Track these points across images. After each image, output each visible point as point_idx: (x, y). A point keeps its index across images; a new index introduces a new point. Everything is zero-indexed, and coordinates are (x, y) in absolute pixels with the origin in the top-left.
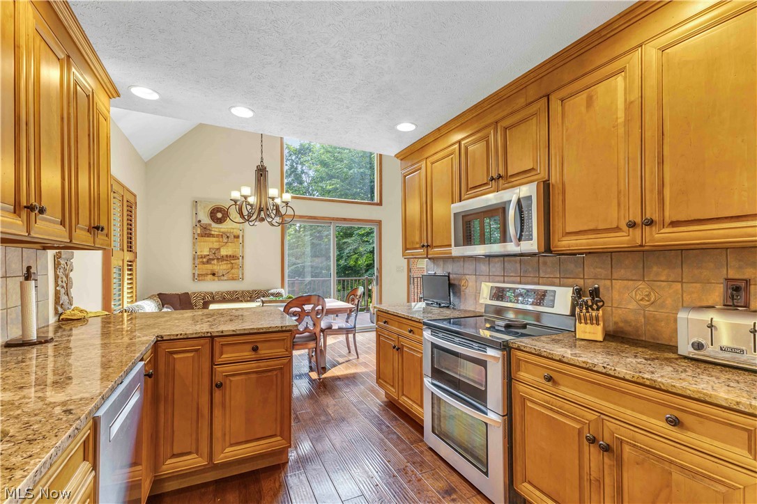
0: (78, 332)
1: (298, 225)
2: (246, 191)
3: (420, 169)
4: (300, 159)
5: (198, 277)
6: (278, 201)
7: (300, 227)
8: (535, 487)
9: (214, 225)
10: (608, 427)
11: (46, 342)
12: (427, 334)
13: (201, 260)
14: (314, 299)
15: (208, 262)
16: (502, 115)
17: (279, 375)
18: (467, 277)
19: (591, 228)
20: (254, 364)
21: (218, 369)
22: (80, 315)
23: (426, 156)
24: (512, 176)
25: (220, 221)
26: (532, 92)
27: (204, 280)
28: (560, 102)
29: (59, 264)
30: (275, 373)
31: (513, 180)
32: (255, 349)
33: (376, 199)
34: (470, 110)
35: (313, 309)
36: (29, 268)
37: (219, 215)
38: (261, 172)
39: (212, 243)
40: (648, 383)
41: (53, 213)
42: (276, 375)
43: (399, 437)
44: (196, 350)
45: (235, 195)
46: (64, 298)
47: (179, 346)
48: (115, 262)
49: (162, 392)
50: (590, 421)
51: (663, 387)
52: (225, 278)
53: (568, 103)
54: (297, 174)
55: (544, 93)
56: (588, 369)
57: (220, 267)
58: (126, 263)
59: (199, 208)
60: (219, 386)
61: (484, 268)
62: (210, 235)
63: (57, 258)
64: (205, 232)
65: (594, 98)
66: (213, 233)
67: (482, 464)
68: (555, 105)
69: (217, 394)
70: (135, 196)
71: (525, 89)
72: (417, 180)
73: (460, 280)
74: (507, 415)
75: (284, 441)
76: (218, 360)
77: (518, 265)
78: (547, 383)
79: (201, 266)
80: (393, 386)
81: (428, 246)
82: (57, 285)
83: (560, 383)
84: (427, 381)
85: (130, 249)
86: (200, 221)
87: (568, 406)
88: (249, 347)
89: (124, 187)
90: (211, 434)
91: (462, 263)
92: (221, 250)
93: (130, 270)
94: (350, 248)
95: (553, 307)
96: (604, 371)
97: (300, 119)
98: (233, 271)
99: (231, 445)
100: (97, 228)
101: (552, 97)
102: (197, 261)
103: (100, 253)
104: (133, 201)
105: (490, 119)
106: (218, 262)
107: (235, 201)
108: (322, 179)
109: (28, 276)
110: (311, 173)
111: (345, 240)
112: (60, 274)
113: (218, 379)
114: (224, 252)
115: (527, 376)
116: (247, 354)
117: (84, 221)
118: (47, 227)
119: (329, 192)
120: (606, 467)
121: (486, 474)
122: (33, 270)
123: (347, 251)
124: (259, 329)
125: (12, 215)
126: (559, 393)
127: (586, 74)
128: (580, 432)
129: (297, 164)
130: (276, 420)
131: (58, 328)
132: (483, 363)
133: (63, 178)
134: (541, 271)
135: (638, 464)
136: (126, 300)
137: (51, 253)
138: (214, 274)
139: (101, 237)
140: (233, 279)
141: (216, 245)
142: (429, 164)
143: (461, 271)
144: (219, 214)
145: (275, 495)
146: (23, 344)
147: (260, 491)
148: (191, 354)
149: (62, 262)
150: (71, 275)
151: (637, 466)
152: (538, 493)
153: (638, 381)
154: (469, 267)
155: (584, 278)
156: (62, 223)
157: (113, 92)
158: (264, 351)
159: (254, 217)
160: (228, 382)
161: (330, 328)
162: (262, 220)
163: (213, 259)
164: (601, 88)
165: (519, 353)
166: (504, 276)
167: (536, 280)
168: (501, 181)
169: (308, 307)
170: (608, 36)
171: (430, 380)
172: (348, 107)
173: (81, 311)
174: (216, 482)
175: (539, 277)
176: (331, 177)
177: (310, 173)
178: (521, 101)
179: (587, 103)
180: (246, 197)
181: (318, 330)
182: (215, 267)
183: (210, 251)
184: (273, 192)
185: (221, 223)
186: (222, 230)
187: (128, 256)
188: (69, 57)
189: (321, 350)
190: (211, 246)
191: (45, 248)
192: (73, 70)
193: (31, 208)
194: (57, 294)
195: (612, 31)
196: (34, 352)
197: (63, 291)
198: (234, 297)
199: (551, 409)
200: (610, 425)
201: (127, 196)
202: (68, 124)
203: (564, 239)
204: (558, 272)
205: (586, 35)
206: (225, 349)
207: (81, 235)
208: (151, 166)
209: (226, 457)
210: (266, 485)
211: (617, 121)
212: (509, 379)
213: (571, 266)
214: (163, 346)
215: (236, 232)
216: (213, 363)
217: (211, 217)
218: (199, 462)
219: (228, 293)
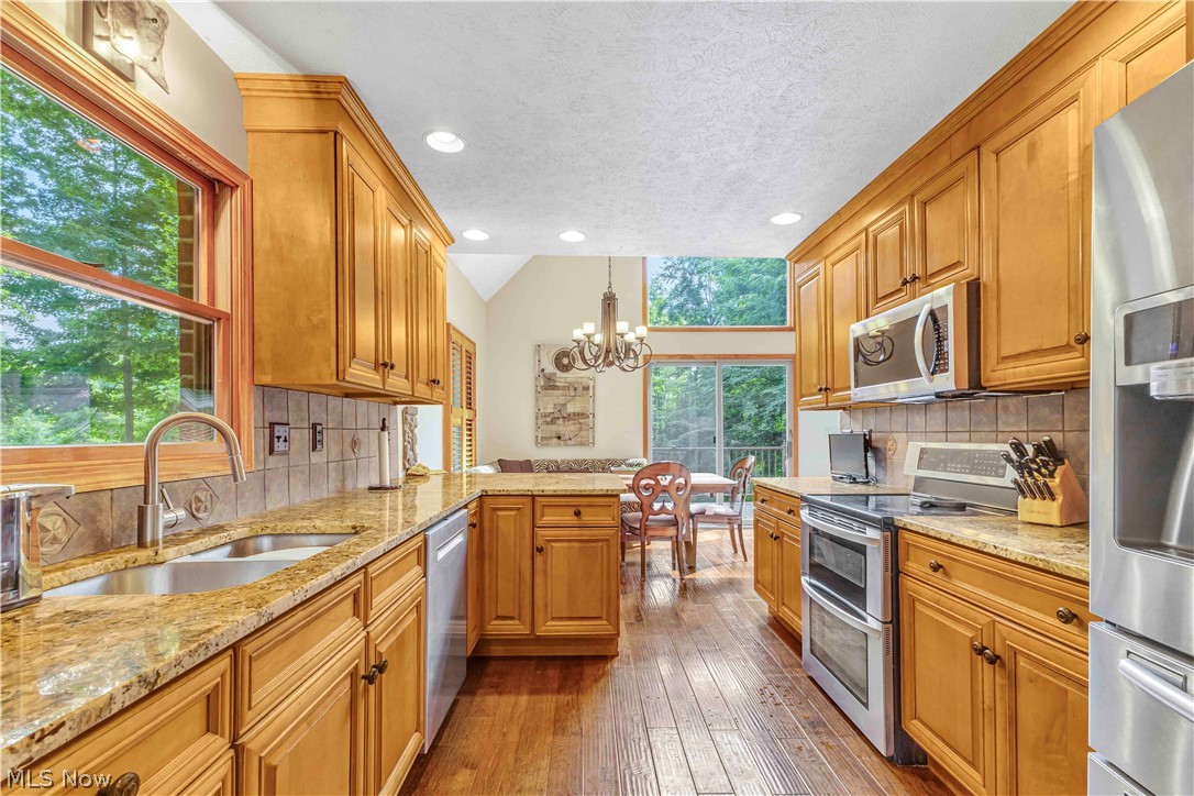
0: (422, 487)
1: (694, 369)
2: (589, 328)
3: (818, 274)
4: (696, 265)
5: (542, 441)
6: (630, 338)
7: (696, 373)
8: (925, 725)
9: (559, 374)
10: (999, 632)
11: (396, 488)
12: (804, 513)
13: (544, 419)
14: (675, 469)
15: (553, 422)
16: (919, 183)
17: (605, 547)
18: (895, 435)
19: (1034, 347)
20: (576, 532)
21: (540, 532)
22: (422, 472)
23: (825, 255)
24: (934, 275)
25: (566, 368)
26: (959, 144)
27: (547, 445)
28: (993, 157)
29: (406, 419)
30: (600, 544)
31: (933, 281)
32: (578, 514)
33: (789, 323)
34: (877, 181)
35: (672, 482)
36: (384, 420)
37: (565, 361)
38: (609, 302)
39: (556, 397)
40: (1041, 565)
41: (400, 367)
42: (602, 547)
43: (768, 658)
44: (518, 509)
45: (578, 334)
46: (410, 453)
47: (501, 503)
48: (455, 421)
49: (487, 548)
50: (983, 626)
51: (1057, 571)
52: (572, 442)
53: (1005, 156)
54: (692, 290)
55: (973, 145)
56: (978, 551)
57: (567, 429)
58: (465, 422)
59: (542, 354)
60: (540, 550)
61: (918, 420)
62: (554, 387)
63: (405, 412)
64: (549, 384)
65: (1038, 144)
66: (558, 384)
67: (861, 692)
68: (988, 159)
69: (539, 559)
70: (474, 344)
71: (948, 141)
72: (814, 291)
73: (886, 442)
74: (891, 622)
75: (610, 627)
76: (539, 522)
77: (967, 413)
78: (933, 573)
79: (542, 427)
80: (772, 593)
81: (826, 389)
82: (404, 441)
83: (952, 574)
84: (805, 580)
85: (470, 406)
86: (543, 370)
87: (961, 606)
88: (572, 511)
89: (462, 335)
90: (533, 602)
91: (887, 414)
92: (568, 406)
93: (470, 430)
94: (776, 402)
95: (1003, 476)
96: (995, 552)
97: (640, 232)
98: (582, 433)
99: (553, 619)
100: (434, 381)
101: (984, 150)
102: (540, 421)
103: (440, 406)
104: (471, 350)
105: (904, 193)
106: (564, 422)
107: (578, 342)
108: (730, 295)
109: (383, 429)
110: (714, 286)
111: (766, 391)
112: (407, 429)
113: (539, 543)
114: (571, 409)
115: (915, 566)
116: (570, 519)
117: (423, 376)
118: (396, 383)
119: (742, 313)
120: (998, 688)
121: (866, 705)
122: (386, 422)
123: (770, 408)
124: (581, 491)
125: (374, 372)
126: (948, 587)
127: (1028, 108)
128: (972, 640)
129: (691, 274)
130: (602, 599)
131: (406, 482)
132: (860, 549)
133: (407, 336)
134: (999, 422)
135: (1031, 681)
136: (465, 464)
137: (400, 408)
138: (559, 438)
139: (438, 393)
140: (582, 444)
141: (561, 400)
142: (829, 266)
143: (886, 427)
144: (563, 360)
145: (597, 680)
146: (381, 488)
147: (581, 674)
148: (513, 513)
149: (409, 418)
150: (416, 431)
151: (1031, 685)
152: (929, 733)
153: (1031, 563)
154: (899, 419)
155: (1063, 431)
156: (407, 378)
157: (449, 240)
158: (587, 517)
159: (600, 361)
160: (549, 548)
161: (702, 513)
162: (612, 363)
163: (558, 418)
164: (1046, 129)
165: (907, 535)
166: (947, 432)
167: (993, 435)
168: (918, 285)
169: (665, 481)
170: (1055, 47)
171: (807, 579)
172: (695, 210)
173: (424, 468)
174: (540, 658)
175: (997, 431)
176: (743, 290)
177: (711, 287)
178: (944, 160)
179: (1029, 152)
180: (589, 336)
181: (682, 515)
182: (561, 428)
183: (555, 408)
184: (621, 326)
185: (567, 371)
186: (568, 380)
187: (467, 414)
188: (411, 221)
189: (687, 543)
190: (556, 402)
191: (395, 403)
192: (414, 230)
193: (385, 365)
194: (405, 448)
195: (1058, 40)
196: (387, 496)
197: (409, 446)
198: (583, 467)
199: (942, 613)
200: (1004, 627)
201: (466, 346)
202: (411, 284)
203: (999, 367)
204: (1025, 422)
205: (1021, 53)
206: (547, 510)
207: (422, 390)
208: (492, 307)
209: (548, 631)
210: (589, 670)
211: (1067, 179)
212: (895, 572)
213: (1044, 411)
214: (488, 501)
215: (586, 382)
216: (534, 526)
217: (556, 364)
218: (520, 630)
219: (576, 462)
